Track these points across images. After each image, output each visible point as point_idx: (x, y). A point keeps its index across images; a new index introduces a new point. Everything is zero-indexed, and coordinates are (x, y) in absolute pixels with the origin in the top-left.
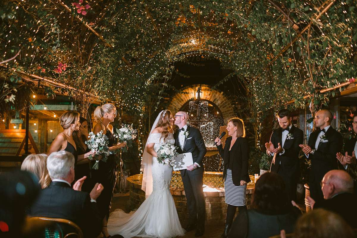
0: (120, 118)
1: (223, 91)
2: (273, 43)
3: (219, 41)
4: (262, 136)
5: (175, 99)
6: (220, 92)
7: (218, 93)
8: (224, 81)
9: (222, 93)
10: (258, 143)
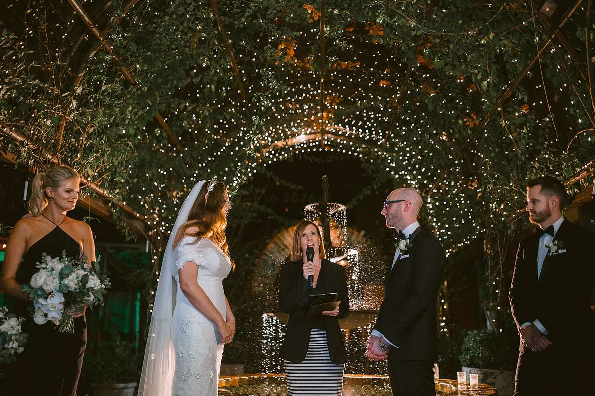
0: (155, 258)
1: (364, 230)
2: (483, 80)
3: (362, 107)
4: (449, 307)
5: (272, 245)
6: (360, 232)
7: (355, 233)
8: (373, 188)
9: (363, 233)
10: (443, 321)
